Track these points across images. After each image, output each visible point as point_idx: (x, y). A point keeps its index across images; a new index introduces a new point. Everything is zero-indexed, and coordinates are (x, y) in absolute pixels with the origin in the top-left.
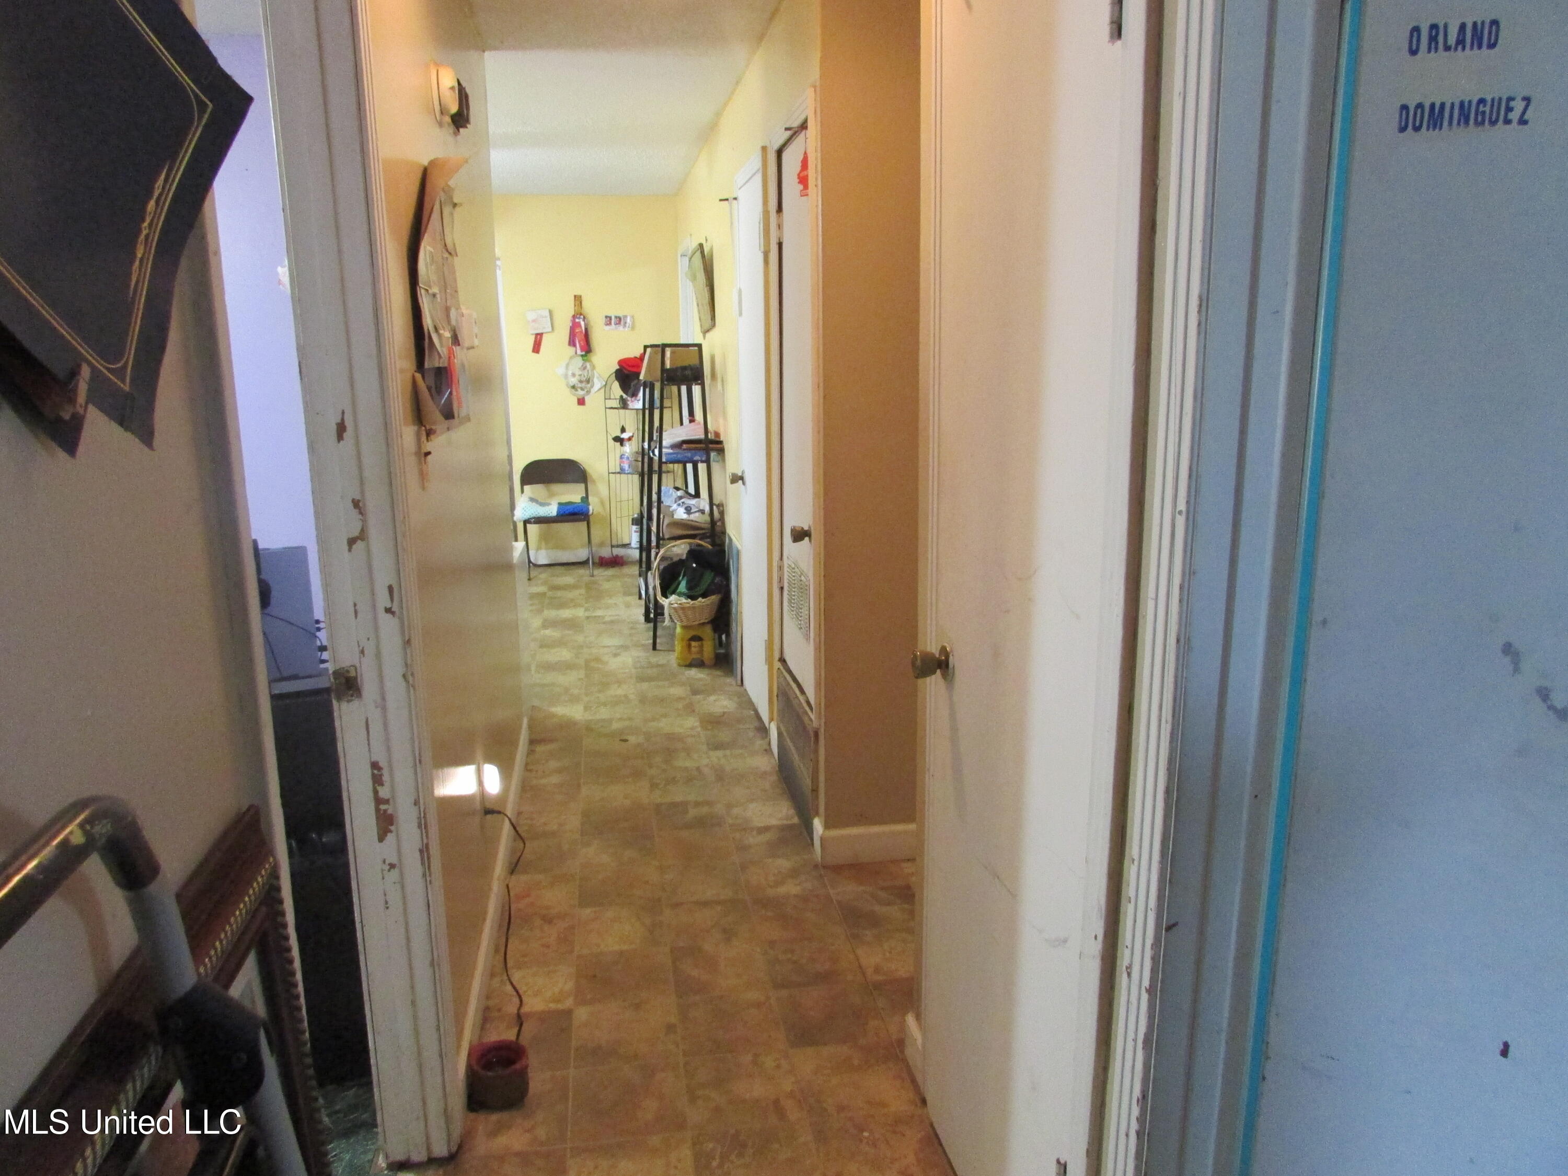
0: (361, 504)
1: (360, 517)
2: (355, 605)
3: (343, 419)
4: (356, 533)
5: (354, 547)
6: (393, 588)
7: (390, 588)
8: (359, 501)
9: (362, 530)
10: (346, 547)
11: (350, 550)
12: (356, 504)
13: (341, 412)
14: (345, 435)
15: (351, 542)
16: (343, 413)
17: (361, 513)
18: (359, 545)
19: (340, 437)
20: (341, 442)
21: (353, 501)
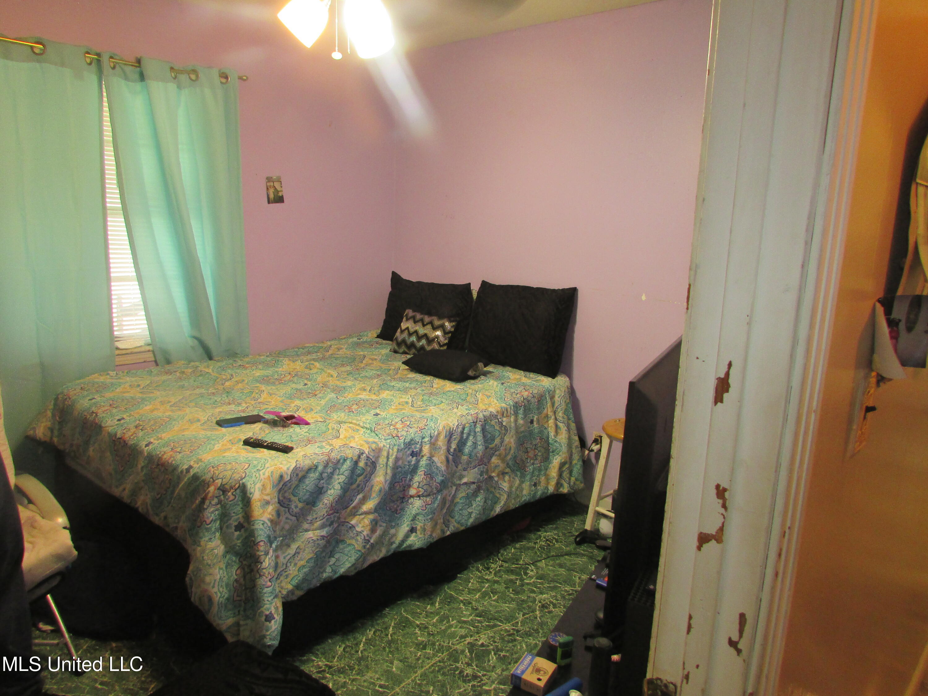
0: (727, 494)
1: (723, 510)
2: (690, 617)
3: (727, 374)
4: (712, 530)
5: (705, 546)
6: (746, 620)
7: (742, 618)
8: (725, 490)
9: (721, 529)
10: (695, 543)
11: (699, 548)
12: (721, 492)
13: (727, 363)
14: (725, 395)
15: (703, 539)
16: (730, 365)
17: (724, 506)
18: (711, 546)
19: (718, 398)
20: (719, 404)
21: (718, 487)
